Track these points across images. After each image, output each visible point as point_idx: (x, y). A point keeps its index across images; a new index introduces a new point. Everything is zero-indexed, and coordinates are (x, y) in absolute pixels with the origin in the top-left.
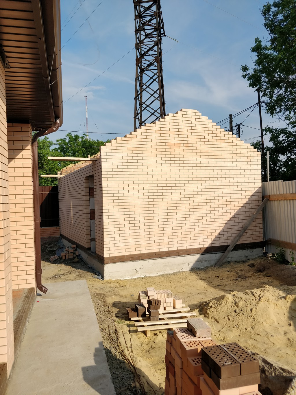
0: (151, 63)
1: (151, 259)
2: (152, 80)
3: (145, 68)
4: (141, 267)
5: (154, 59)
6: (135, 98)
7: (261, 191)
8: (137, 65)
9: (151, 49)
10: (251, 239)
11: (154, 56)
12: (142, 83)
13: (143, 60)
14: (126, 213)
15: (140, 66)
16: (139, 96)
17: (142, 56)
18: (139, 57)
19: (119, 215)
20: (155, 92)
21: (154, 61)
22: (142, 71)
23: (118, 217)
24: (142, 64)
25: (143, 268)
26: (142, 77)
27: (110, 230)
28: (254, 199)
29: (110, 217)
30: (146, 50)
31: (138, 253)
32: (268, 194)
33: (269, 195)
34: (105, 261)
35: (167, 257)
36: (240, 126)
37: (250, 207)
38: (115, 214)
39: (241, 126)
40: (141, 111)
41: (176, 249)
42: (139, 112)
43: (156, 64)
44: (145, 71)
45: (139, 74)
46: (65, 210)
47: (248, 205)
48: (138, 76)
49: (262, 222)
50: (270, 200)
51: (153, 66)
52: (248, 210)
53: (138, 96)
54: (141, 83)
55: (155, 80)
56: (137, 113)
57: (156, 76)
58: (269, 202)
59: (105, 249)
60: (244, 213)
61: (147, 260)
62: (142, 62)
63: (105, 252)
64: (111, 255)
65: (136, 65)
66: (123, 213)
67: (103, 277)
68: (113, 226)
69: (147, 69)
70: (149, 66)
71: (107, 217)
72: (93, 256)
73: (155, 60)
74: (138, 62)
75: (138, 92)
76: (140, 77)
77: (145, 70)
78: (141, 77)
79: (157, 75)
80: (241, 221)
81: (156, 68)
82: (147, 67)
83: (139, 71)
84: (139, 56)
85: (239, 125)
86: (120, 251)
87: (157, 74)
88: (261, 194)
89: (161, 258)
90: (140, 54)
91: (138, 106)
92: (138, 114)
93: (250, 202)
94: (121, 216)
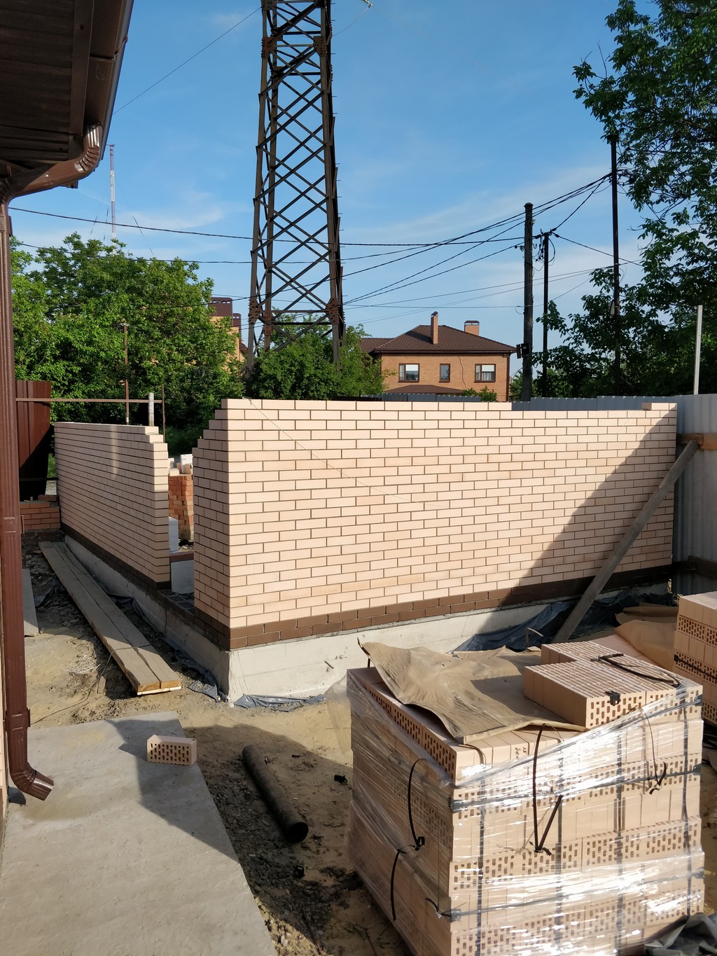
0: (301, 54)
1: (372, 627)
2: (302, 103)
3: (286, 67)
4: (342, 653)
5: (312, 42)
6: (259, 148)
7: (674, 421)
8: (265, 55)
9: (302, 15)
10: (643, 558)
11: (312, 36)
12: (275, 106)
13: (279, 43)
14: (300, 485)
15: (272, 61)
16: (269, 144)
17: (278, 33)
18: (269, 36)
19: (279, 491)
20: (313, 135)
21: (313, 49)
22: (278, 75)
23: (275, 496)
24: (278, 54)
25: (347, 655)
26: (275, 92)
27: (251, 539)
28: (656, 445)
29: (250, 498)
30: (290, 17)
31: (334, 609)
32: (697, 430)
33: (703, 434)
34: (233, 639)
35: (418, 621)
36: (550, 237)
37: (646, 468)
38: (268, 487)
39: (552, 237)
40: (273, 185)
41: (442, 594)
42: (266, 187)
43: (316, 58)
44: (285, 75)
45: (270, 84)
46: (78, 455)
47: (640, 460)
48: (268, 89)
49: (671, 510)
50: (703, 447)
51: (307, 63)
52: (639, 476)
53: (266, 144)
54: (273, 106)
55: (310, 103)
56: (263, 190)
57: (316, 92)
58: (698, 453)
59: (233, 602)
60: (630, 484)
61: (359, 630)
62: (278, 49)
63: (233, 613)
64: (253, 622)
65: (263, 56)
66: (291, 485)
67: (223, 690)
68: (259, 528)
69: (292, 69)
70: (297, 61)
71: (241, 498)
72: (182, 612)
73: (314, 45)
74: (269, 47)
75: (265, 133)
76: (270, 92)
77: (285, 72)
78: (273, 91)
79: (318, 88)
80: (620, 508)
81: (318, 70)
82: (291, 63)
83: (269, 74)
84: (269, 33)
85: (547, 235)
86: (280, 606)
87: (319, 86)
88: (674, 429)
89: (400, 623)
90: (273, 26)
91: (265, 172)
92: (265, 193)
93: (646, 452)
94: (284, 496)
